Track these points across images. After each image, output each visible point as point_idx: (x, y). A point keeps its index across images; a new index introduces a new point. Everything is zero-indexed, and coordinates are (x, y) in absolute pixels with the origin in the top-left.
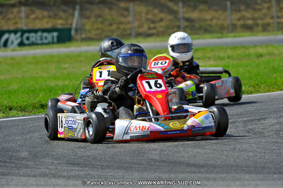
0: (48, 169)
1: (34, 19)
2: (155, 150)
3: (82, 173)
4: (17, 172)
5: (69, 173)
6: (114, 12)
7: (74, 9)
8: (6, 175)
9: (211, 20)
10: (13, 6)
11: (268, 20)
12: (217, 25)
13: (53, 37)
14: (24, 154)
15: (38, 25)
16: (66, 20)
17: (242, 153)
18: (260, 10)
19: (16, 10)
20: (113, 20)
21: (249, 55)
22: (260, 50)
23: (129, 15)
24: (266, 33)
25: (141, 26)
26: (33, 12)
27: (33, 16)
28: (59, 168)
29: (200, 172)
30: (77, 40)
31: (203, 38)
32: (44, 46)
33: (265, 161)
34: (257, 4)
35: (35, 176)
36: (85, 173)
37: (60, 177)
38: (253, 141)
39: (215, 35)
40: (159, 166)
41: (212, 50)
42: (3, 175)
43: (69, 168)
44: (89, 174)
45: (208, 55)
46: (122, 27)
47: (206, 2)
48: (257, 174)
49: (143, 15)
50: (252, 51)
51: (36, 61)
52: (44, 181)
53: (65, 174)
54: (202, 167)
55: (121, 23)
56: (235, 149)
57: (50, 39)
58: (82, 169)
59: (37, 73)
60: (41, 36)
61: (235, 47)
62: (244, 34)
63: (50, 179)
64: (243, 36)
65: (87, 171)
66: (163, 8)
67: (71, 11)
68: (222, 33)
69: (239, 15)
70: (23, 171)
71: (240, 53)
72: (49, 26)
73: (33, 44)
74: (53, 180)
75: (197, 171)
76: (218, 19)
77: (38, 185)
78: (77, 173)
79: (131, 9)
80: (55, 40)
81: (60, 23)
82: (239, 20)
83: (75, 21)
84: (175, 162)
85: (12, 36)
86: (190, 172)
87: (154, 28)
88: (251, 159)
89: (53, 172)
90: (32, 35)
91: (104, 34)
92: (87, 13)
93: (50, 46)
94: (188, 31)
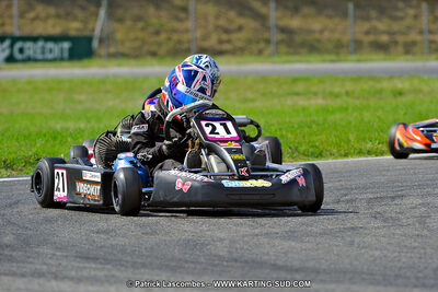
0: (45, 264)
1: (34, 19)
2: (221, 240)
5: (80, 273)
6: (163, 13)
7: (98, 4)
9: (322, 32)
11: (414, 36)
12: (330, 40)
13: (62, 50)
14: (8, 239)
15: (40, 29)
16: (85, 22)
17: (363, 251)
18: (402, 18)
20: (162, 25)
21: (380, 92)
22: (399, 84)
23: (187, 19)
24: (409, 57)
25: (205, 37)
26: (31, 7)
27: (31, 15)
30: (100, 56)
31: (308, 62)
32: (47, 65)
33: (399, 265)
34: (397, 9)
35: (23, 276)
36: (106, 273)
37: (64, 278)
38: (382, 232)
39: (327, 57)
40: (228, 267)
41: (321, 81)
43: (81, 265)
44: (113, 276)
45: (314, 89)
46: (175, 37)
47: (313, 3)
48: (386, 286)
49: (211, 19)
50: (385, 85)
51: (34, 87)
53: (73, 273)
55: (174, 31)
56: (352, 243)
57: (56, 53)
58: (100, 266)
59: (33, 108)
60: (43, 48)
61: (358, 77)
62: (374, 57)
63: (49, 281)
64: (372, 60)
65: (109, 270)
66: (244, 9)
67: (92, 9)
68: (338, 54)
69: (366, 26)
70: (5, 267)
71: (366, 87)
72: (53, 28)
73: (29, 60)
76: (333, 31)
78: (93, 273)
79: (191, 8)
80: (66, 55)
81: (74, 27)
82: (367, 33)
83: (99, 24)
84: (253, 261)
87: (229, 41)
88: (378, 261)
89: (54, 270)
90: (29, 45)
91: (146, 48)
92: (120, 12)
93: (58, 64)
94: (283, 49)
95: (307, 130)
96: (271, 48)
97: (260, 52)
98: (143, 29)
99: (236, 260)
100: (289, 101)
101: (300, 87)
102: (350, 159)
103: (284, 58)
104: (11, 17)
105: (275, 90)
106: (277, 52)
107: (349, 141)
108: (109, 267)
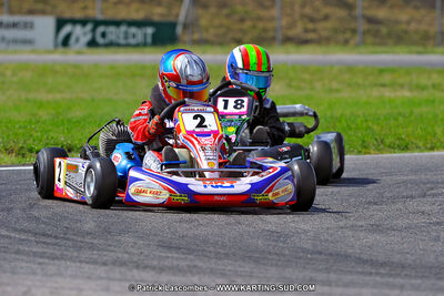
1: (116, 3)
2: (305, 232)
3: (183, 264)
4: (75, 254)
5: (162, 263)
8: (57, 258)
9: (408, 23)
12: (416, 32)
13: (145, 35)
14: (89, 226)
15: (123, 13)
16: (169, 7)
20: (246, 12)
23: (272, 6)
28: (146, 253)
29: (377, 274)
30: (185, 43)
32: (131, 50)
35: (105, 264)
36: (188, 263)
37: (146, 267)
39: (414, 48)
40: (311, 259)
41: (408, 73)
42: (53, 259)
43: (164, 255)
44: (195, 266)
45: (401, 81)
46: (261, 25)
49: (297, 8)
51: (116, 73)
52: (120, 272)
53: (155, 263)
54: (383, 265)
55: (260, 19)
57: (140, 38)
58: (183, 256)
59: (117, 94)
60: (126, 33)
63: (130, 270)
65: (191, 260)
68: (424, 45)
70: (86, 254)
72: (139, 15)
73: (111, 45)
74: (135, 271)
75: (373, 271)
76: (420, 22)
77: (109, 279)
78: (175, 263)
80: (149, 40)
81: (158, 13)
83: (184, 10)
84: (338, 254)
85: (78, 30)
86: (362, 273)
87: (314, 31)
89: (135, 259)
90: (111, 29)
91: (230, 35)
93: (140, 49)
94: (370, 39)
95: (392, 122)
96: (358, 38)
97: (346, 42)
98: (228, 16)
99: (321, 253)
100: (376, 92)
101: (387, 78)
102: (436, 153)
103: (371, 49)
104: (94, 1)
105: (360, 81)
106: (362, 43)
107: (435, 134)
108: (191, 257)
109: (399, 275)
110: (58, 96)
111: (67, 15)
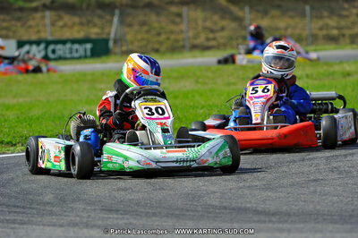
0: (79, 216)
1: (62, 27)
2: (214, 193)
3: (121, 222)
4: (39, 219)
5: (105, 222)
6: (163, 19)
7: (113, 15)
8: (25, 223)
9: (286, 29)
10: (36, 10)
13: (85, 50)
14: (49, 197)
15: (67, 34)
16: (103, 28)
17: (324, 197)
18: (347, 17)
19: (38, 15)
20: (162, 28)
21: (333, 73)
22: (348, 67)
23: (181, 22)
24: (355, 46)
25: (196, 36)
26: (60, 18)
27: (61, 23)
28: (93, 215)
29: (270, 221)
30: (115, 54)
32: (74, 61)
33: (353, 207)
34: (344, 9)
35: (61, 226)
36: (125, 221)
37: (93, 226)
38: (339, 182)
40: (220, 213)
42: (22, 224)
43: (106, 216)
44: (130, 224)
46: (173, 37)
47: (279, 7)
48: (342, 224)
49: (200, 22)
50: (337, 68)
51: (64, 80)
52: (74, 232)
53: (100, 222)
54: (274, 214)
55: (172, 32)
56: (315, 192)
57: (81, 52)
58: (121, 216)
59: (65, 96)
60: (71, 49)
62: (327, 47)
63: (81, 229)
64: (325, 50)
65: (128, 219)
66: (224, 13)
67: (108, 17)
69: (320, 23)
70: (47, 219)
71: (321, 70)
72: (80, 35)
73: (60, 58)
74: (85, 230)
75: (267, 219)
76: (294, 28)
78: (115, 222)
79: (184, 14)
80: (89, 53)
81: (94, 32)
82: (321, 29)
83: (114, 29)
84: (239, 208)
85: (34, 48)
86: (258, 221)
87: (214, 39)
88: (336, 205)
89: (85, 220)
90: (59, 47)
91: (150, 46)
92: (129, 19)
93: (82, 61)
98: (147, 32)
104: (45, 26)
108: (128, 216)
109: (286, 222)
110: (21, 100)
111: (25, 38)
